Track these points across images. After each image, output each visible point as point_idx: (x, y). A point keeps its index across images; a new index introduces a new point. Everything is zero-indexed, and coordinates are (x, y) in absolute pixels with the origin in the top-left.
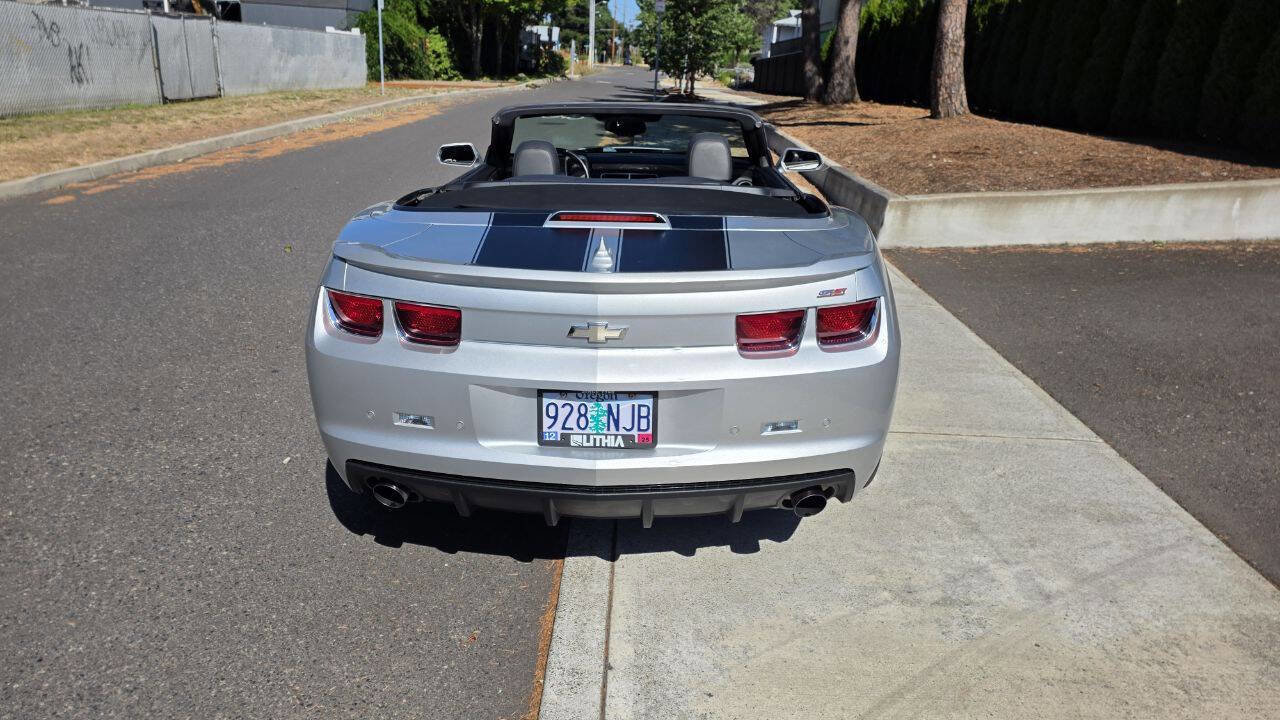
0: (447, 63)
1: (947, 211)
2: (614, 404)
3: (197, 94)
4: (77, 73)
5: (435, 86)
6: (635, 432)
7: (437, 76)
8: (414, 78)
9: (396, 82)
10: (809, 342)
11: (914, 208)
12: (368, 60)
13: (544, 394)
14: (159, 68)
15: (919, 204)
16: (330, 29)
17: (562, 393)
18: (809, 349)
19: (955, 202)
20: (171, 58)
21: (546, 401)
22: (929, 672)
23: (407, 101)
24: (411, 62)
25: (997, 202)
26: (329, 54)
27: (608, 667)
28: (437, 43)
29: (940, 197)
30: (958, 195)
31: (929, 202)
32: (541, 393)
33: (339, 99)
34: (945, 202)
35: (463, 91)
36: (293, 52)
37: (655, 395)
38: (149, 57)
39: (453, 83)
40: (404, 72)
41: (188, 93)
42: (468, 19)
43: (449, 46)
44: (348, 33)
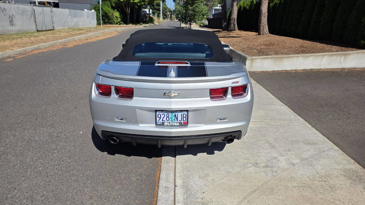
0: (120, 20)
1: (263, 61)
2: (176, 114)
3: (47, 29)
4: (11, 22)
5: (117, 26)
6: (182, 121)
7: (117, 23)
8: (110, 24)
9: (105, 25)
10: (229, 96)
11: (254, 60)
12: (97, 19)
13: (157, 111)
14: (35, 22)
15: (256, 59)
16: (85, 10)
17: (162, 111)
18: (229, 98)
19: (266, 58)
20: (39, 19)
21: (157, 113)
22: (262, 185)
23: (108, 31)
24: (109, 19)
25: (277, 58)
26: (85, 17)
27: (175, 186)
28: (117, 14)
29: (261, 57)
30: (266, 56)
31: (258, 58)
32: (156, 111)
33: (89, 30)
34: (263, 58)
35: (125, 28)
36: (75, 17)
37: (187, 111)
38: (33, 18)
39: (121, 25)
40: (107, 22)
41: (44, 29)
42: (126, 7)
43: (120, 15)
44: (91, 11)
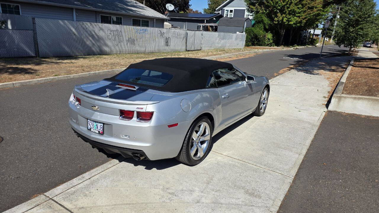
0: (271, 41)
1: (356, 101)
2: (97, 124)
3: (195, 49)
4: (167, 43)
5: (263, 48)
6: (100, 131)
7: (268, 45)
8: (259, 46)
9: (253, 47)
10: (135, 118)
11: (343, 99)
12: (246, 41)
14: (186, 43)
15: (345, 97)
16: (238, 33)
18: (134, 120)
19: (359, 99)
20: (190, 40)
23: (247, 52)
24: (259, 41)
25: (377, 101)
26: (234, 39)
28: (269, 36)
29: (353, 96)
30: (361, 96)
31: (349, 97)
34: (355, 98)
36: (223, 39)
38: (185, 40)
39: (272, 47)
40: (257, 43)
41: (193, 49)
42: (281, 29)
43: (273, 36)
44: (242, 33)
